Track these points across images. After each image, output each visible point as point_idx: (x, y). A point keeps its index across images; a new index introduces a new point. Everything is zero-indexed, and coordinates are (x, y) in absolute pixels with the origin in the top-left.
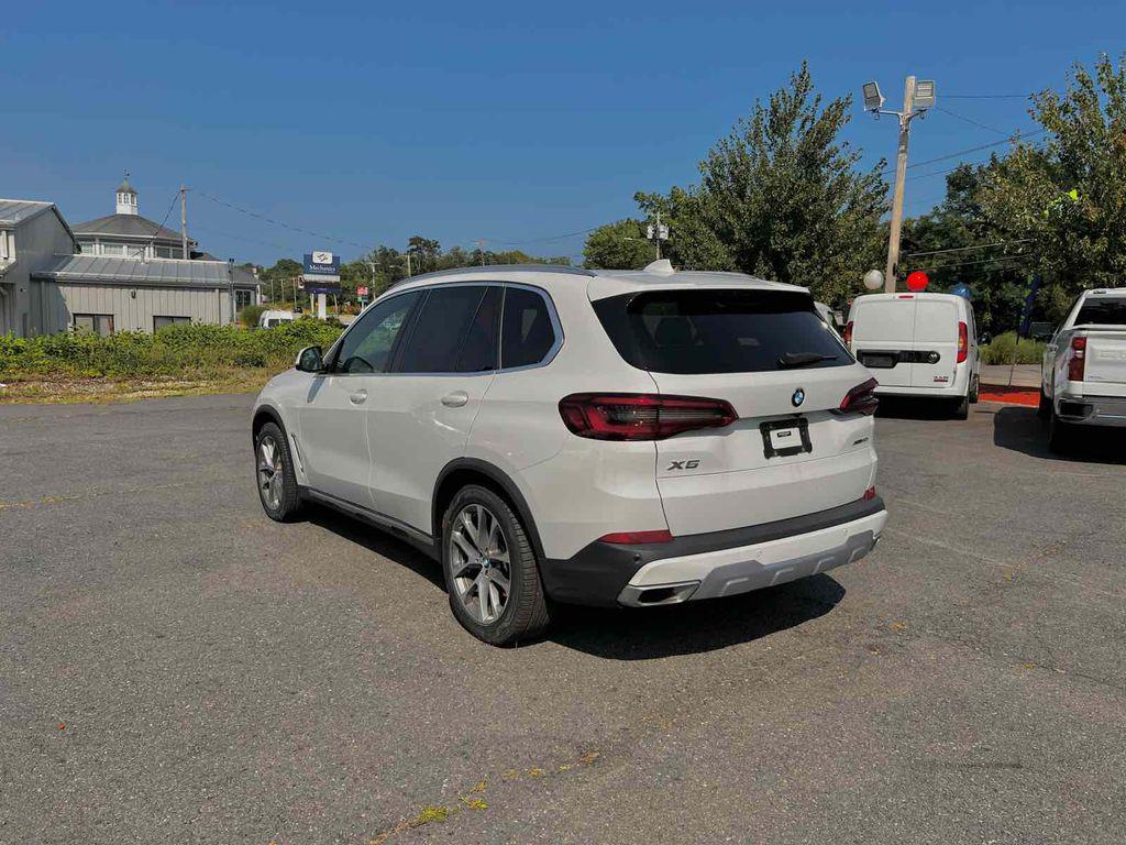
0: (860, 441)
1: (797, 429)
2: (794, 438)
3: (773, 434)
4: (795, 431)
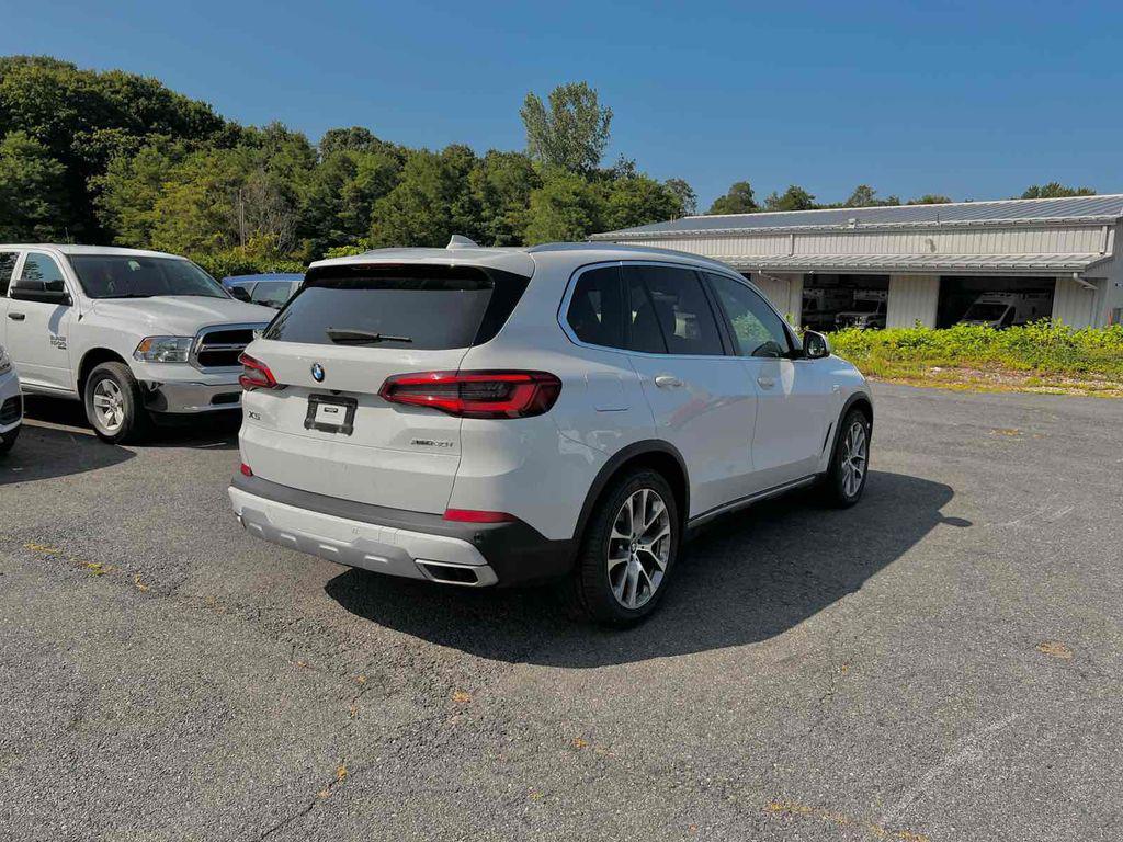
0: (423, 443)
1: (345, 408)
2: (338, 416)
3: (321, 407)
4: (343, 410)
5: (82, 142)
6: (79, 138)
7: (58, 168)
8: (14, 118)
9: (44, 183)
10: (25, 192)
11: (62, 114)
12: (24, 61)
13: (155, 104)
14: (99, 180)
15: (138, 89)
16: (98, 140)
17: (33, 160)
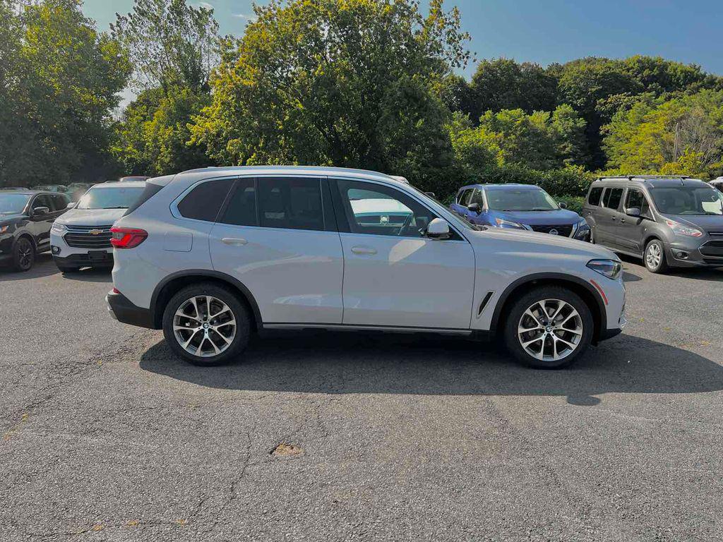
5: (601, 105)
6: (600, 104)
7: (582, 123)
8: (567, 97)
9: (573, 133)
10: (561, 139)
11: (593, 90)
12: (578, 62)
13: (656, 72)
14: (607, 127)
15: (645, 65)
16: (610, 103)
17: (568, 120)
